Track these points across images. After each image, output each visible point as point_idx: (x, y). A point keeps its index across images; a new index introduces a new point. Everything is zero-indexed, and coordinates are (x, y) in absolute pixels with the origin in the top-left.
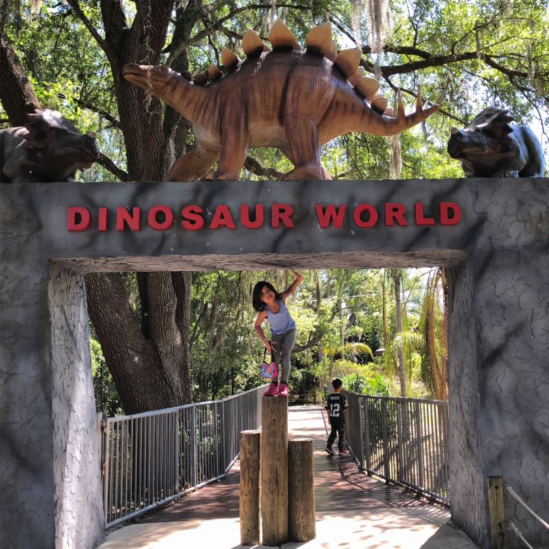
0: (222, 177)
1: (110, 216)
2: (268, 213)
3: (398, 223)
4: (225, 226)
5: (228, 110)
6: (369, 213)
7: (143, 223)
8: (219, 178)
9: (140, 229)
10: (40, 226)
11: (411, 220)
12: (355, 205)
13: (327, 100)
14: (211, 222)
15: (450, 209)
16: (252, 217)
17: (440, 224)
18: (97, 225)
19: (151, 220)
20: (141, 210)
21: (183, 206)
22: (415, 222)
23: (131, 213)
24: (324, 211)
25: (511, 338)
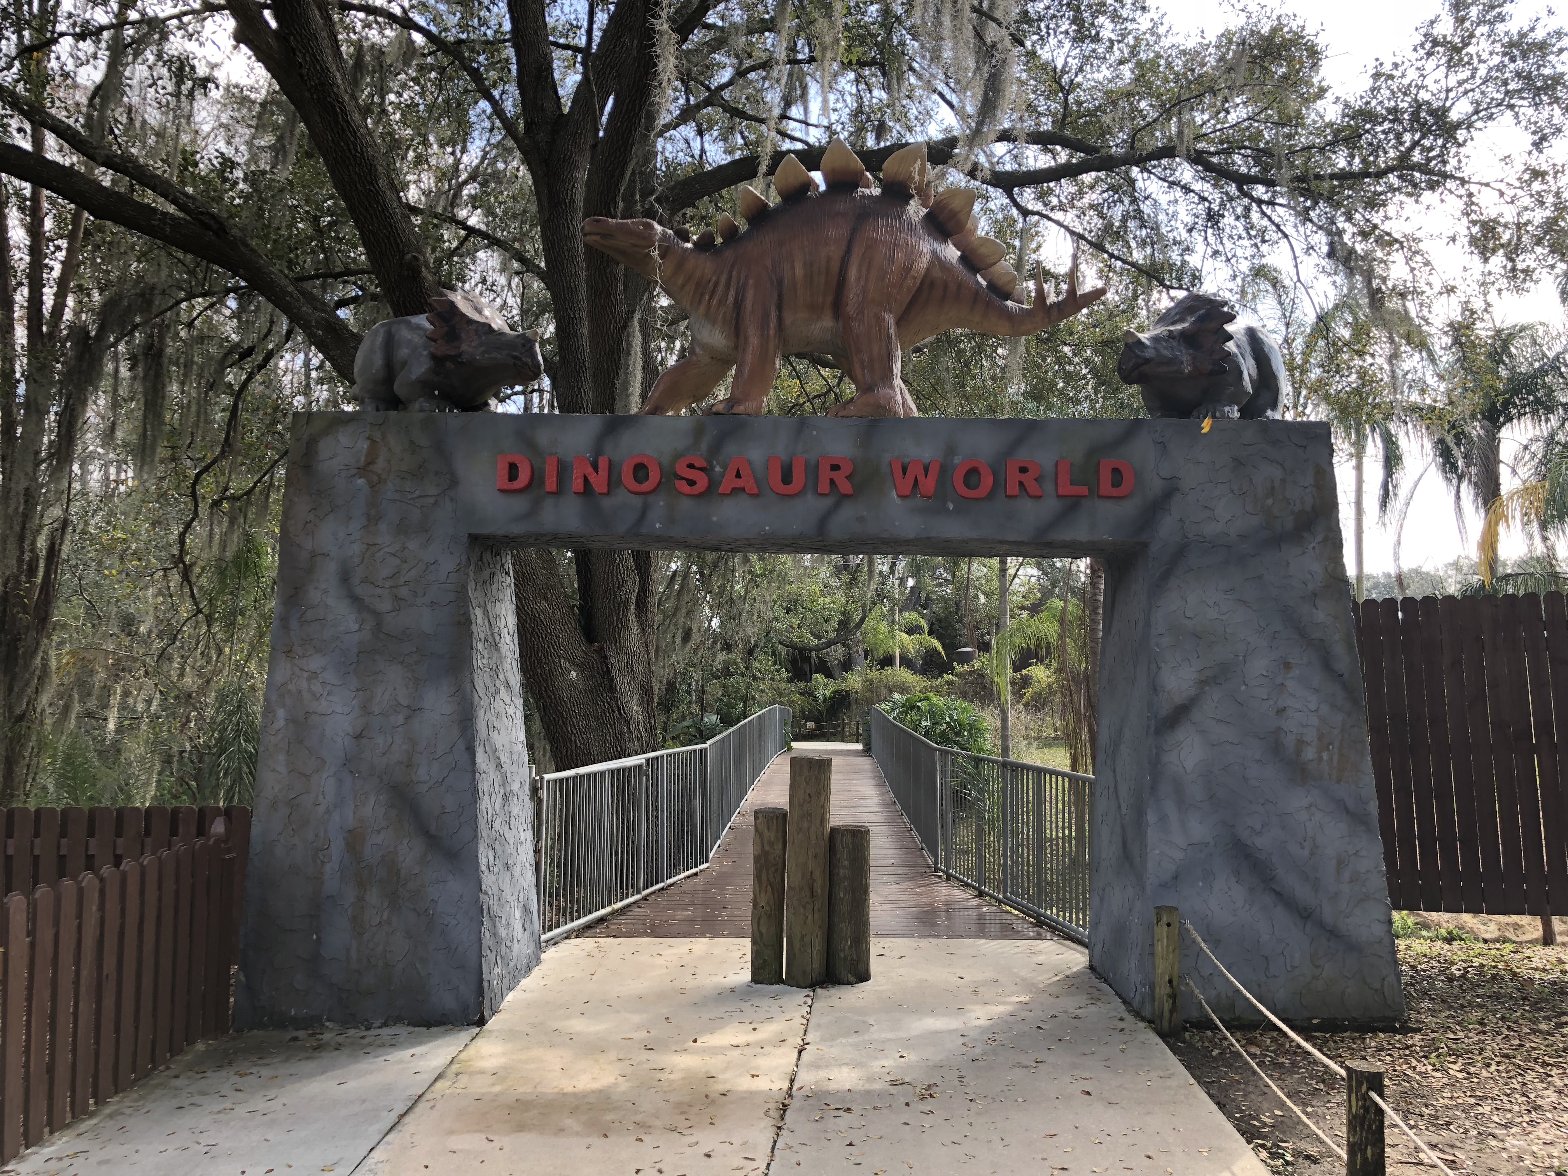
0: (740, 409)
1: (563, 470)
2: (813, 470)
3: (1027, 493)
4: (743, 489)
5: (750, 295)
6: (979, 474)
7: (613, 482)
8: (735, 410)
9: (608, 493)
10: (454, 483)
11: (1049, 487)
12: (957, 460)
13: (914, 278)
14: (720, 482)
15: (1116, 471)
16: (787, 478)
17: (1099, 497)
18: (542, 483)
19: (627, 477)
20: (610, 461)
21: (677, 456)
22: (1057, 490)
23: (595, 467)
24: (904, 470)
25: (1207, 688)
